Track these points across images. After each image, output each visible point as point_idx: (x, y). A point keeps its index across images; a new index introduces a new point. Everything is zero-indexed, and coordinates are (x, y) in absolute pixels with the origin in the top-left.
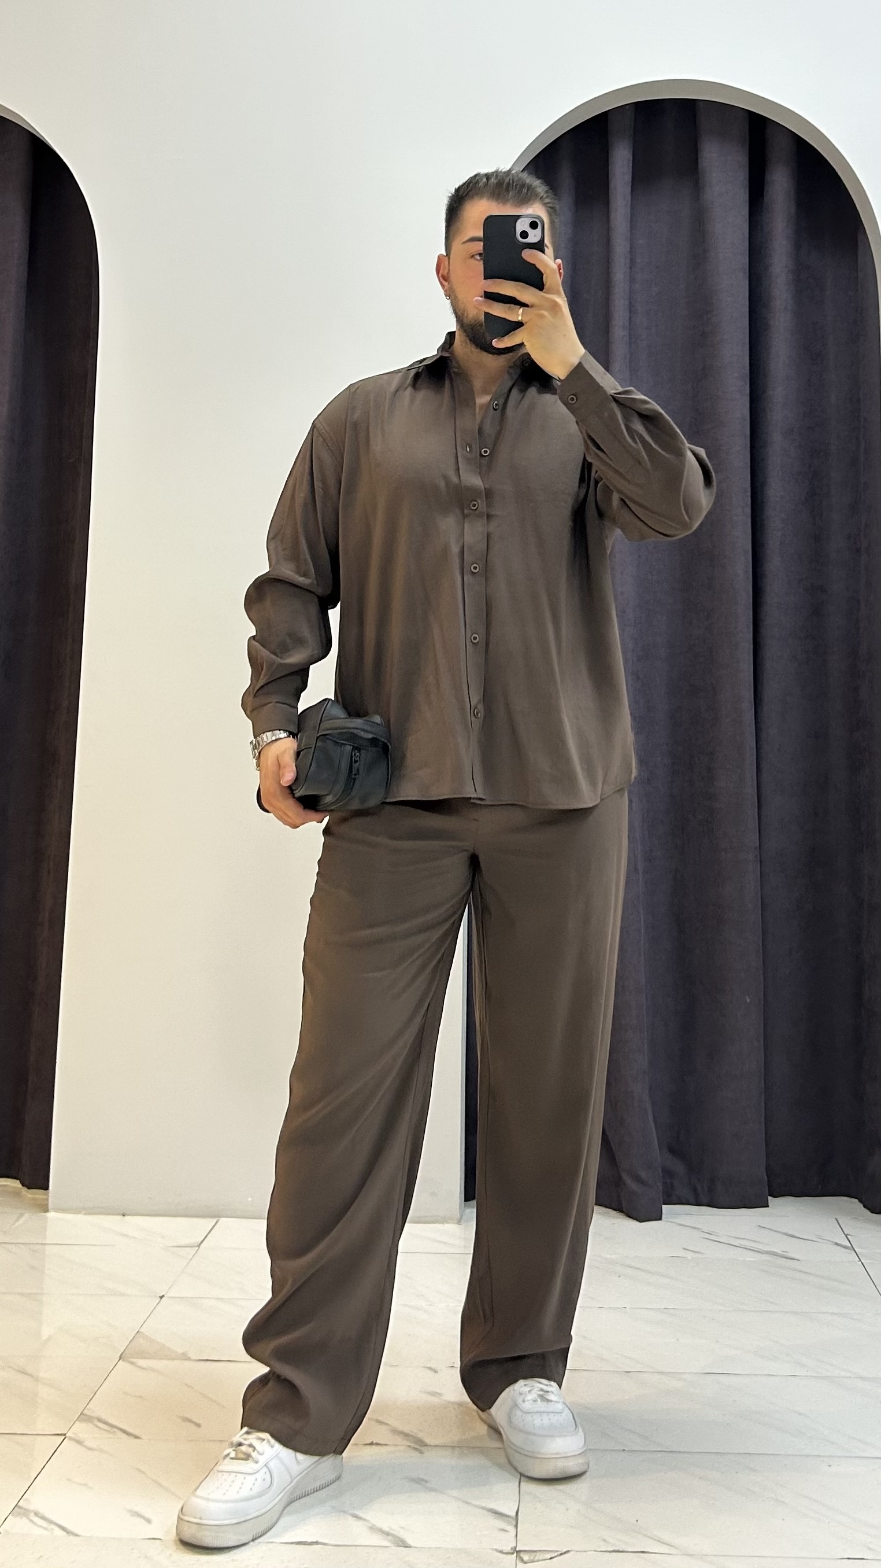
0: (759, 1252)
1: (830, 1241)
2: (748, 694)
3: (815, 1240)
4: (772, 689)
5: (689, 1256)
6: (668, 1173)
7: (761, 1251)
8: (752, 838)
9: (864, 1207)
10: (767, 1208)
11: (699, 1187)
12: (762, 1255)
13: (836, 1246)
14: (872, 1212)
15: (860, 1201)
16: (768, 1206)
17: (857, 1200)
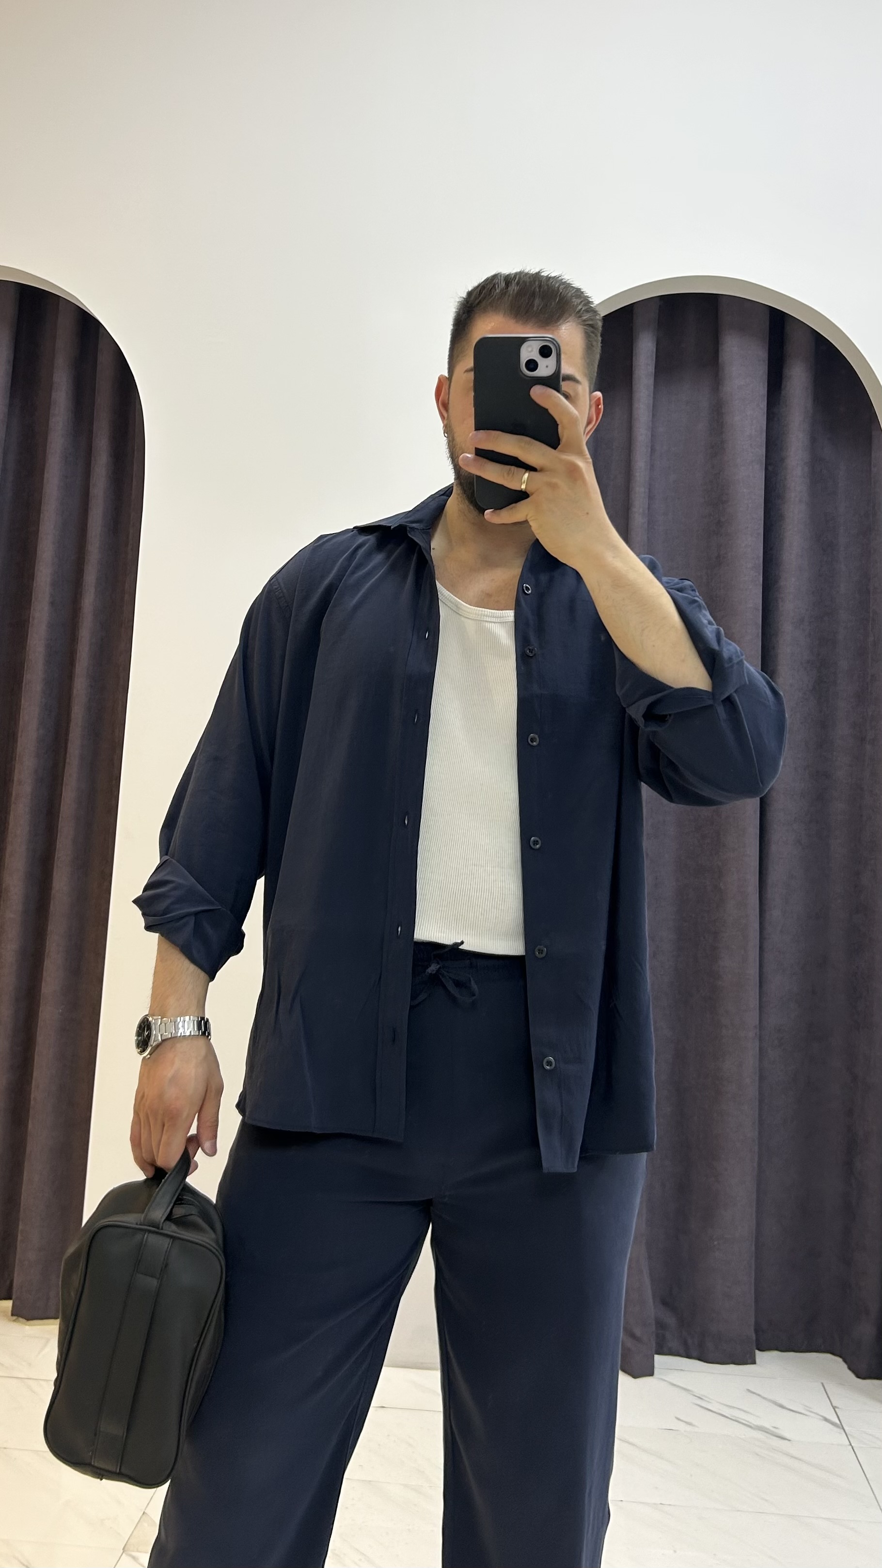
0: (750, 1427)
1: (818, 1414)
2: (754, 879)
3: (803, 1411)
4: (777, 873)
5: (682, 1427)
6: (660, 1325)
7: (753, 1426)
8: (752, 1018)
9: (850, 1368)
10: (754, 1365)
11: (690, 1341)
12: (752, 1431)
13: (824, 1422)
14: (858, 1376)
15: (845, 1361)
16: (755, 1363)
17: (840, 1360)
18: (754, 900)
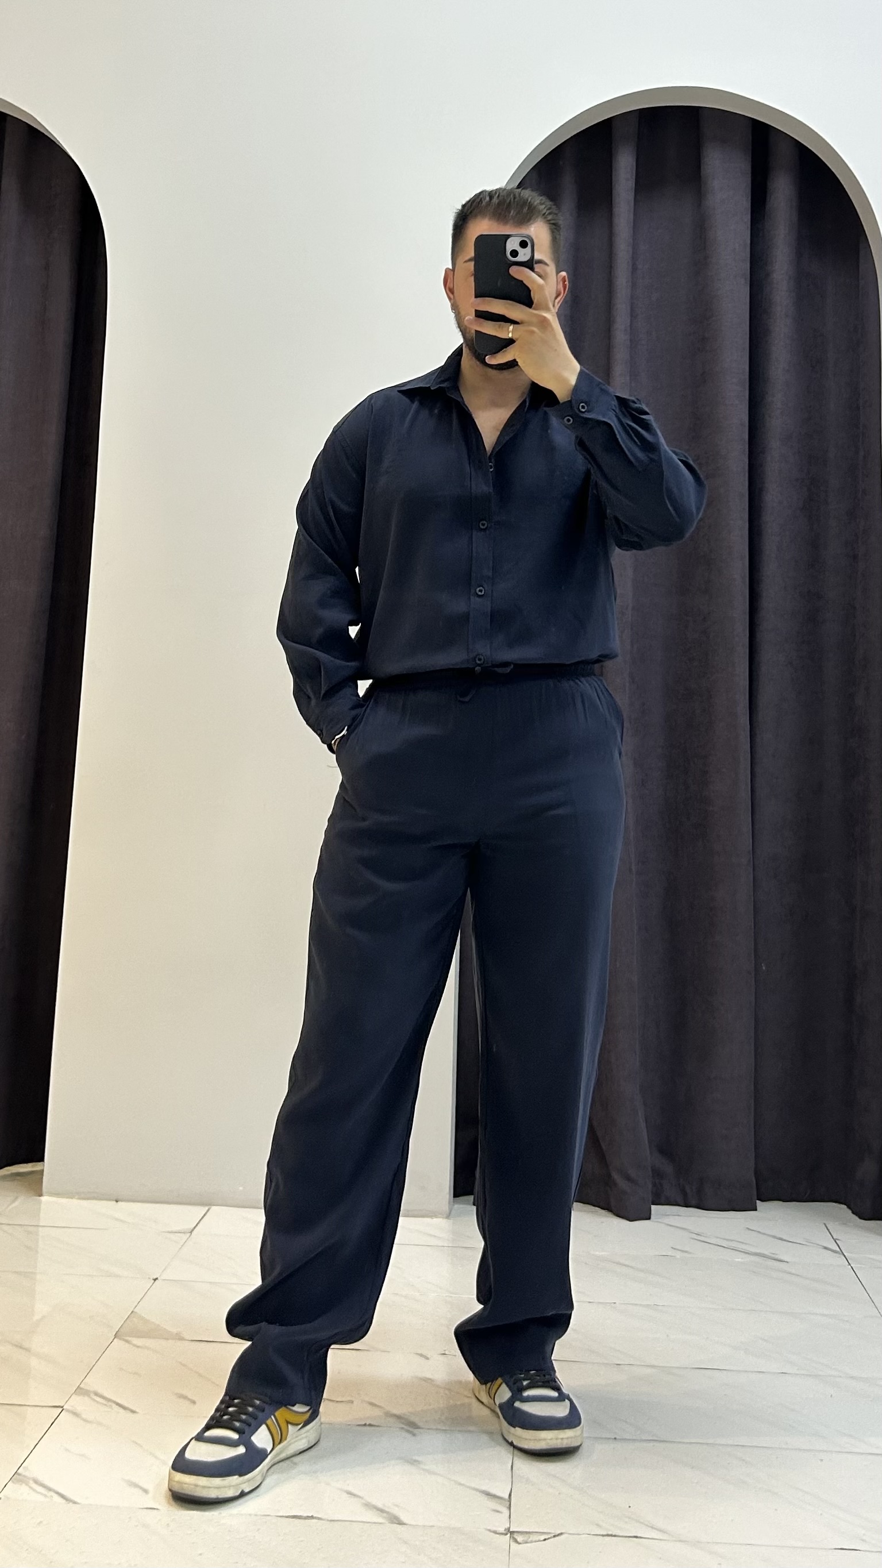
0: (749, 1254)
1: (818, 1245)
2: (744, 700)
3: (802, 1242)
4: (768, 695)
5: (678, 1254)
6: (657, 1174)
8: (745, 843)
9: (853, 1213)
11: (688, 1190)
13: (824, 1250)
14: (861, 1218)
15: (849, 1207)
16: (756, 1210)
17: (845, 1207)
18: (744, 720)
